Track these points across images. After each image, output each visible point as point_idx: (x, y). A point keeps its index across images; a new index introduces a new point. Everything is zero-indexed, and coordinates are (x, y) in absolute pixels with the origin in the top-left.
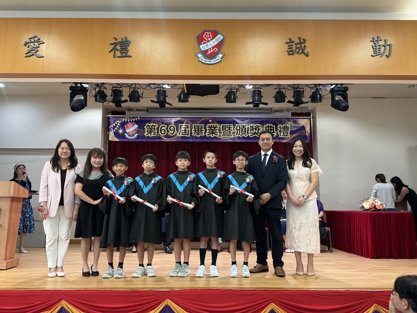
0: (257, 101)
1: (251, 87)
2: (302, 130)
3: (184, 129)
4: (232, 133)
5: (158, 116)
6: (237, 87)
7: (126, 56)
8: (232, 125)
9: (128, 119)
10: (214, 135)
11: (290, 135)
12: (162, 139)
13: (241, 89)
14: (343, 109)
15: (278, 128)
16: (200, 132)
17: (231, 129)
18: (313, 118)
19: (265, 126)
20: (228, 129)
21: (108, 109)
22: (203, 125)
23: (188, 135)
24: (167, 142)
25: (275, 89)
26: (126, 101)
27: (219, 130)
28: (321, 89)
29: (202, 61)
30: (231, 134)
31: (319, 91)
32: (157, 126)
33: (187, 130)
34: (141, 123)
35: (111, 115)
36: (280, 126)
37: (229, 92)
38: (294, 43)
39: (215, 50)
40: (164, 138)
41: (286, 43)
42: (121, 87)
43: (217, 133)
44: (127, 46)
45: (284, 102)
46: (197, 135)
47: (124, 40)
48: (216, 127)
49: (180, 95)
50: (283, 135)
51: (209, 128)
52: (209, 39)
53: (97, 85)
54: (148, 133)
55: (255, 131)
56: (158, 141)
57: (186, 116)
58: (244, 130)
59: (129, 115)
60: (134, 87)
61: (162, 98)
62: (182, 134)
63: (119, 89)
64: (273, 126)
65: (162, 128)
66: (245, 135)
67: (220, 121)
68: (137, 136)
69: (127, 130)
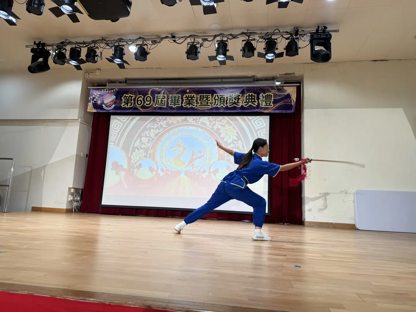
0: (220, 54)
2: (287, 98)
3: (160, 100)
5: (135, 87)
8: (210, 95)
9: (106, 90)
10: (191, 105)
11: (273, 104)
12: (138, 109)
15: (260, 97)
16: (176, 103)
17: (209, 99)
19: (245, 95)
20: (206, 99)
22: (180, 95)
23: (164, 106)
24: (142, 112)
25: (243, 41)
27: (196, 100)
28: (299, 38)
30: (209, 104)
32: (134, 97)
33: (163, 101)
34: (119, 94)
35: (91, 87)
36: (262, 95)
37: (190, 46)
40: (140, 109)
43: (194, 103)
45: (254, 55)
46: (173, 106)
48: (193, 97)
50: (265, 104)
51: (186, 99)
53: (58, 46)
54: (125, 104)
55: (235, 101)
56: (134, 112)
57: (164, 87)
58: (222, 100)
59: (108, 86)
60: (92, 46)
61: (118, 55)
62: (158, 105)
63: (78, 49)
64: (255, 95)
65: (139, 99)
66: (223, 105)
67: (198, 91)
68: (114, 107)
69: (104, 102)
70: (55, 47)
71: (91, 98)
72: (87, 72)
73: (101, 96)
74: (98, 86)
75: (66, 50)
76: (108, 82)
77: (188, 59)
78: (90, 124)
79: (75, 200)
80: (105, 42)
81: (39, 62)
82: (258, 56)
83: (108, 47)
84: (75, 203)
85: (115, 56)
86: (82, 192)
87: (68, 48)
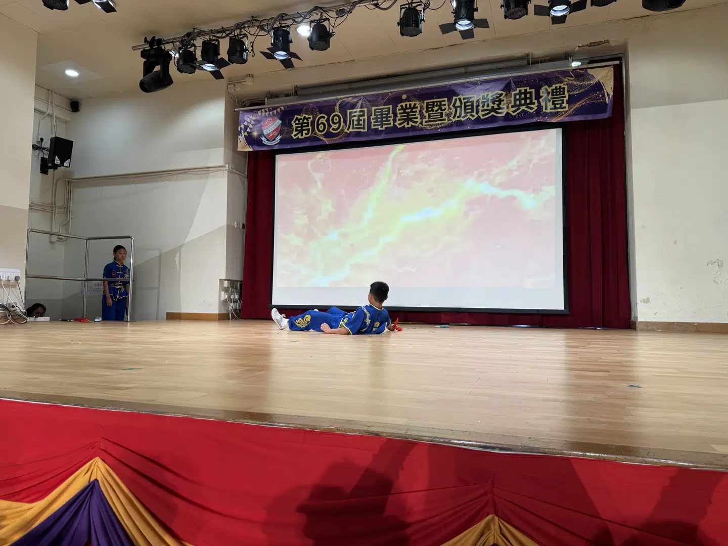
0: (462, 18)
2: (595, 91)
3: (356, 118)
4: (446, 115)
8: (446, 99)
9: (265, 111)
10: (411, 123)
11: (567, 106)
12: (320, 140)
15: (541, 94)
16: (385, 121)
17: (443, 108)
19: (513, 93)
20: (438, 107)
22: (391, 106)
23: (364, 128)
24: (327, 144)
26: (222, 61)
27: (421, 113)
32: (311, 119)
33: (361, 120)
34: (286, 116)
35: (242, 108)
36: (545, 89)
40: (323, 138)
42: (216, 40)
46: (379, 127)
48: (415, 107)
50: (553, 107)
51: (402, 111)
53: (182, 42)
54: (297, 132)
55: (493, 105)
56: (314, 146)
57: (360, 94)
58: (469, 106)
59: (268, 105)
60: (236, 34)
61: (280, 44)
62: (353, 128)
63: (214, 42)
64: (531, 90)
65: (320, 122)
66: (470, 115)
67: (422, 96)
68: (280, 140)
69: (264, 132)
70: (178, 43)
71: (241, 128)
72: (233, 82)
73: (258, 122)
74: (251, 105)
75: (195, 47)
76: (266, 97)
77: (402, 35)
78: (244, 174)
79: (231, 300)
80: (258, 24)
81: (156, 72)
82: (535, 14)
83: (263, 33)
84: (231, 304)
85: (275, 48)
86: (241, 286)
87: (199, 42)
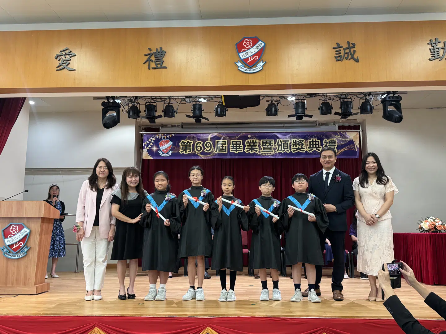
0: (300, 113)
1: (294, 98)
2: (350, 144)
3: (221, 145)
4: (274, 149)
5: (193, 132)
6: (279, 99)
7: (162, 68)
8: (273, 140)
9: (162, 136)
10: (253, 150)
12: (198, 156)
13: (283, 101)
14: (396, 120)
15: (324, 143)
16: (238, 149)
17: (272, 145)
18: (362, 131)
19: (309, 141)
20: (269, 144)
21: (141, 126)
22: (242, 141)
23: (226, 152)
24: (203, 159)
25: (320, 100)
26: (160, 116)
27: (259, 146)
28: (372, 99)
29: (241, 70)
30: (272, 150)
31: (369, 101)
32: (192, 143)
33: (224, 147)
34: (176, 139)
35: (145, 132)
36: (326, 140)
37: (269, 104)
38: (343, 48)
39: (256, 58)
40: (200, 155)
41: (334, 48)
42: (155, 102)
43: (257, 149)
44: (162, 57)
45: (331, 114)
46: (235, 151)
47: (159, 51)
48: (256, 142)
49: (217, 108)
51: (248, 144)
52: (249, 46)
53: (130, 100)
54: (183, 150)
56: (193, 159)
57: (223, 131)
58: (286, 145)
60: (168, 101)
62: (219, 151)
64: (318, 140)
65: (198, 145)
66: (287, 150)
68: (171, 153)
69: (161, 148)
71: (145, 145)
75: (140, 104)
76: (161, 126)
83: (184, 102)
